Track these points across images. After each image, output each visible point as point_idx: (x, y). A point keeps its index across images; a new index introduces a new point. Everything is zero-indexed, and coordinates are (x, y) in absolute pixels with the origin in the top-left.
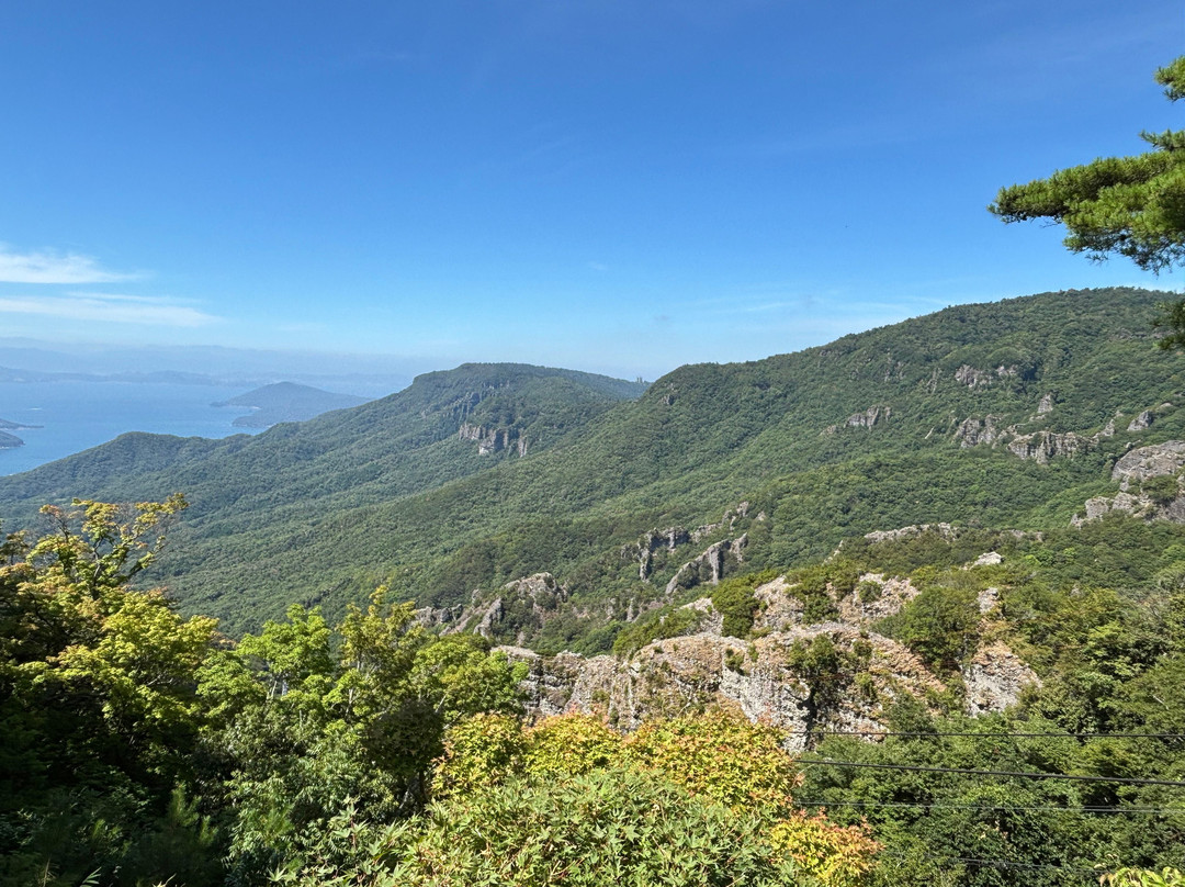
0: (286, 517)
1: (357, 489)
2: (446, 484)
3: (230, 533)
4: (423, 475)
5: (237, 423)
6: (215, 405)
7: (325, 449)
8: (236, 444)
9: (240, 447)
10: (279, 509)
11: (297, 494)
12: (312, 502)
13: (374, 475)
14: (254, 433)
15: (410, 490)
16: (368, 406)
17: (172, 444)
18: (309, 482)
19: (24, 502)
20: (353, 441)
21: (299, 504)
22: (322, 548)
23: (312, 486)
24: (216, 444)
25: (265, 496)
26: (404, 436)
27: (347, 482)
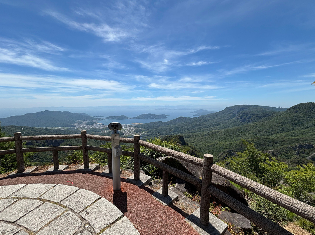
0: (203, 131)
1: (215, 127)
2: (233, 127)
3: (195, 132)
4: (228, 125)
5: (194, 115)
6: (191, 113)
7: (209, 120)
8: (195, 118)
9: (195, 119)
10: (202, 129)
11: (205, 127)
12: (207, 128)
13: (218, 125)
14: (197, 117)
15: (225, 128)
16: (216, 113)
17: (186, 118)
18: (206, 125)
19: (168, 125)
20: (214, 119)
21: (205, 129)
22: (211, 137)
23: (207, 126)
24: (192, 118)
25: (200, 127)
26: (223, 118)
27: (213, 126)
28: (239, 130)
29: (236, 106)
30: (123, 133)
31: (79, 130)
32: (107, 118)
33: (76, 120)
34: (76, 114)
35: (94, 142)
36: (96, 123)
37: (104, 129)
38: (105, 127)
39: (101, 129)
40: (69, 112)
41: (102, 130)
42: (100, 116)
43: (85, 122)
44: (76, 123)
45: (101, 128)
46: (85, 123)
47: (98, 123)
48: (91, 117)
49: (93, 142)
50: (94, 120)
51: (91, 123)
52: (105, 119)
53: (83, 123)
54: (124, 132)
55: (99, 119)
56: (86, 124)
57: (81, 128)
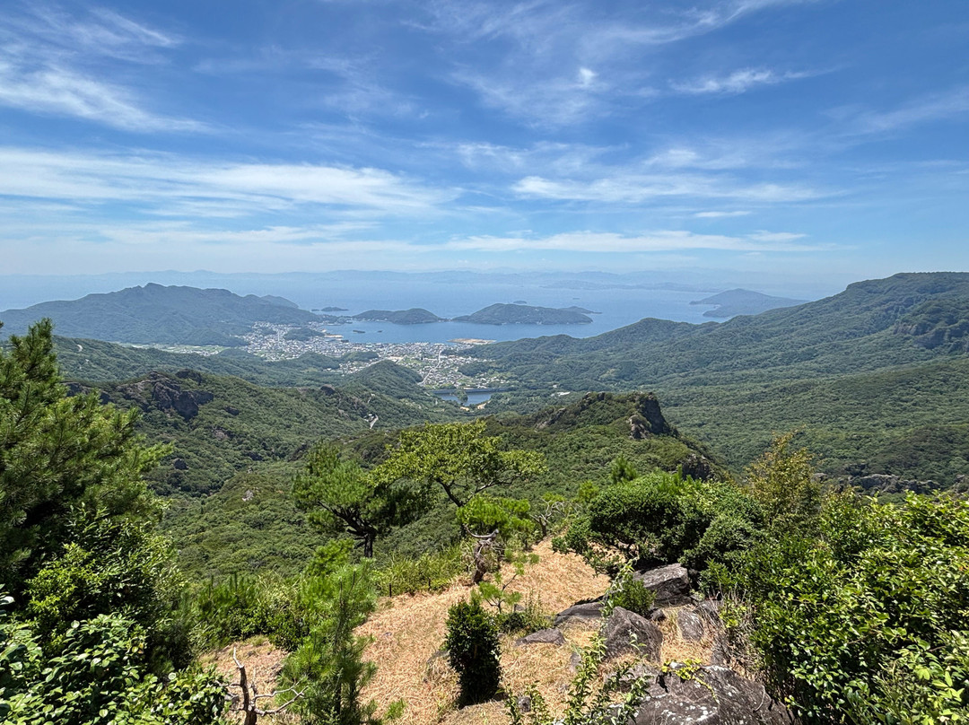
0: (744, 379)
1: (797, 365)
2: (878, 369)
3: (706, 385)
4: (855, 360)
5: (707, 315)
6: (693, 303)
7: (772, 335)
8: (709, 327)
9: (711, 330)
10: (738, 373)
11: (755, 364)
12: (762, 371)
13: (810, 356)
14: (721, 321)
15: (843, 371)
16: (805, 306)
17: (670, 326)
18: (759, 356)
19: (593, 353)
20: (792, 331)
21: (753, 371)
22: (776, 405)
23: (761, 360)
24: (696, 327)
25: (730, 363)
26: (836, 330)
27: (789, 359)
28: (905, 382)
29: (901, 276)
30: (420, 377)
31: (262, 359)
32: (359, 318)
33: (250, 322)
34: (251, 297)
35: (317, 406)
36: (322, 335)
37: (350, 357)
38: (352, 351)
39: (338, 356)
40: (225, 293)
41: (343, 360)
42: (336, 309)
43: (282, 331)
44: (251, 331)
45: (338, 353)
46: (280, 334)
47: (329, 334)
48: (304, 311)
49: (312, 404)
50: (312, 325)
51: (305, 336)
52: (355, 323)
53: (275, 333)
54: (421, 373)
55: (333, 320)
56: (287, 338)
57: (269, 351)
